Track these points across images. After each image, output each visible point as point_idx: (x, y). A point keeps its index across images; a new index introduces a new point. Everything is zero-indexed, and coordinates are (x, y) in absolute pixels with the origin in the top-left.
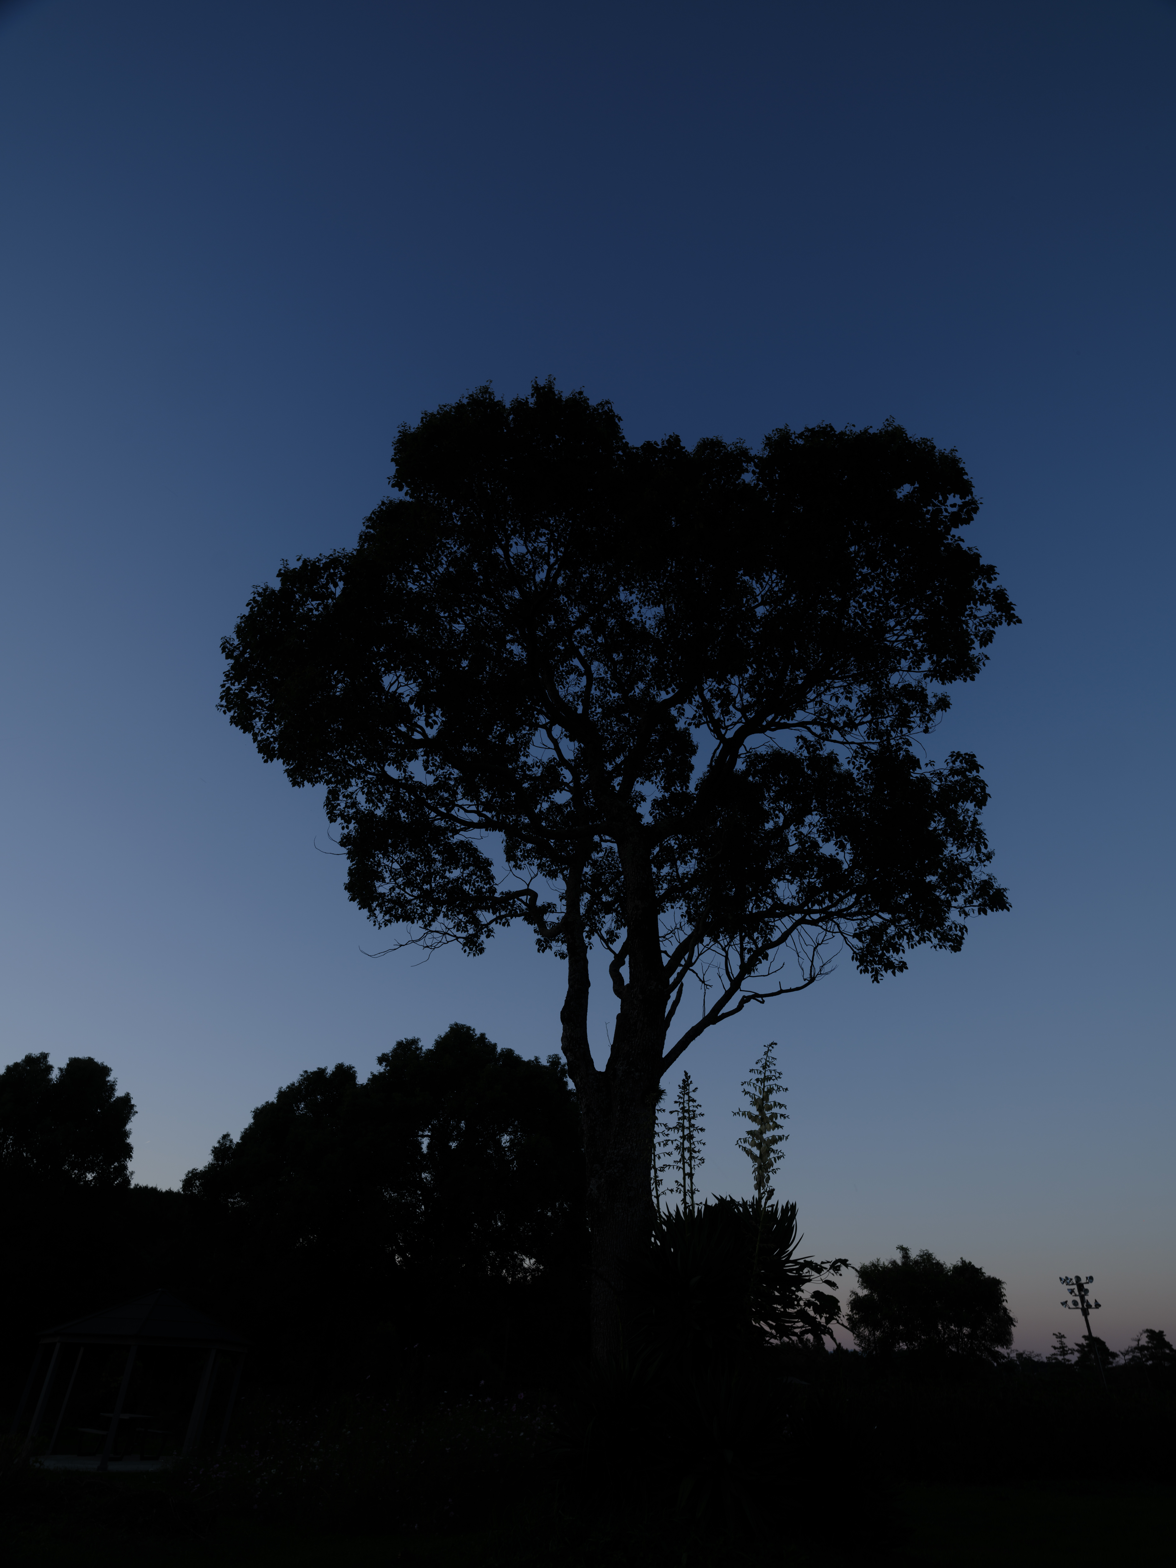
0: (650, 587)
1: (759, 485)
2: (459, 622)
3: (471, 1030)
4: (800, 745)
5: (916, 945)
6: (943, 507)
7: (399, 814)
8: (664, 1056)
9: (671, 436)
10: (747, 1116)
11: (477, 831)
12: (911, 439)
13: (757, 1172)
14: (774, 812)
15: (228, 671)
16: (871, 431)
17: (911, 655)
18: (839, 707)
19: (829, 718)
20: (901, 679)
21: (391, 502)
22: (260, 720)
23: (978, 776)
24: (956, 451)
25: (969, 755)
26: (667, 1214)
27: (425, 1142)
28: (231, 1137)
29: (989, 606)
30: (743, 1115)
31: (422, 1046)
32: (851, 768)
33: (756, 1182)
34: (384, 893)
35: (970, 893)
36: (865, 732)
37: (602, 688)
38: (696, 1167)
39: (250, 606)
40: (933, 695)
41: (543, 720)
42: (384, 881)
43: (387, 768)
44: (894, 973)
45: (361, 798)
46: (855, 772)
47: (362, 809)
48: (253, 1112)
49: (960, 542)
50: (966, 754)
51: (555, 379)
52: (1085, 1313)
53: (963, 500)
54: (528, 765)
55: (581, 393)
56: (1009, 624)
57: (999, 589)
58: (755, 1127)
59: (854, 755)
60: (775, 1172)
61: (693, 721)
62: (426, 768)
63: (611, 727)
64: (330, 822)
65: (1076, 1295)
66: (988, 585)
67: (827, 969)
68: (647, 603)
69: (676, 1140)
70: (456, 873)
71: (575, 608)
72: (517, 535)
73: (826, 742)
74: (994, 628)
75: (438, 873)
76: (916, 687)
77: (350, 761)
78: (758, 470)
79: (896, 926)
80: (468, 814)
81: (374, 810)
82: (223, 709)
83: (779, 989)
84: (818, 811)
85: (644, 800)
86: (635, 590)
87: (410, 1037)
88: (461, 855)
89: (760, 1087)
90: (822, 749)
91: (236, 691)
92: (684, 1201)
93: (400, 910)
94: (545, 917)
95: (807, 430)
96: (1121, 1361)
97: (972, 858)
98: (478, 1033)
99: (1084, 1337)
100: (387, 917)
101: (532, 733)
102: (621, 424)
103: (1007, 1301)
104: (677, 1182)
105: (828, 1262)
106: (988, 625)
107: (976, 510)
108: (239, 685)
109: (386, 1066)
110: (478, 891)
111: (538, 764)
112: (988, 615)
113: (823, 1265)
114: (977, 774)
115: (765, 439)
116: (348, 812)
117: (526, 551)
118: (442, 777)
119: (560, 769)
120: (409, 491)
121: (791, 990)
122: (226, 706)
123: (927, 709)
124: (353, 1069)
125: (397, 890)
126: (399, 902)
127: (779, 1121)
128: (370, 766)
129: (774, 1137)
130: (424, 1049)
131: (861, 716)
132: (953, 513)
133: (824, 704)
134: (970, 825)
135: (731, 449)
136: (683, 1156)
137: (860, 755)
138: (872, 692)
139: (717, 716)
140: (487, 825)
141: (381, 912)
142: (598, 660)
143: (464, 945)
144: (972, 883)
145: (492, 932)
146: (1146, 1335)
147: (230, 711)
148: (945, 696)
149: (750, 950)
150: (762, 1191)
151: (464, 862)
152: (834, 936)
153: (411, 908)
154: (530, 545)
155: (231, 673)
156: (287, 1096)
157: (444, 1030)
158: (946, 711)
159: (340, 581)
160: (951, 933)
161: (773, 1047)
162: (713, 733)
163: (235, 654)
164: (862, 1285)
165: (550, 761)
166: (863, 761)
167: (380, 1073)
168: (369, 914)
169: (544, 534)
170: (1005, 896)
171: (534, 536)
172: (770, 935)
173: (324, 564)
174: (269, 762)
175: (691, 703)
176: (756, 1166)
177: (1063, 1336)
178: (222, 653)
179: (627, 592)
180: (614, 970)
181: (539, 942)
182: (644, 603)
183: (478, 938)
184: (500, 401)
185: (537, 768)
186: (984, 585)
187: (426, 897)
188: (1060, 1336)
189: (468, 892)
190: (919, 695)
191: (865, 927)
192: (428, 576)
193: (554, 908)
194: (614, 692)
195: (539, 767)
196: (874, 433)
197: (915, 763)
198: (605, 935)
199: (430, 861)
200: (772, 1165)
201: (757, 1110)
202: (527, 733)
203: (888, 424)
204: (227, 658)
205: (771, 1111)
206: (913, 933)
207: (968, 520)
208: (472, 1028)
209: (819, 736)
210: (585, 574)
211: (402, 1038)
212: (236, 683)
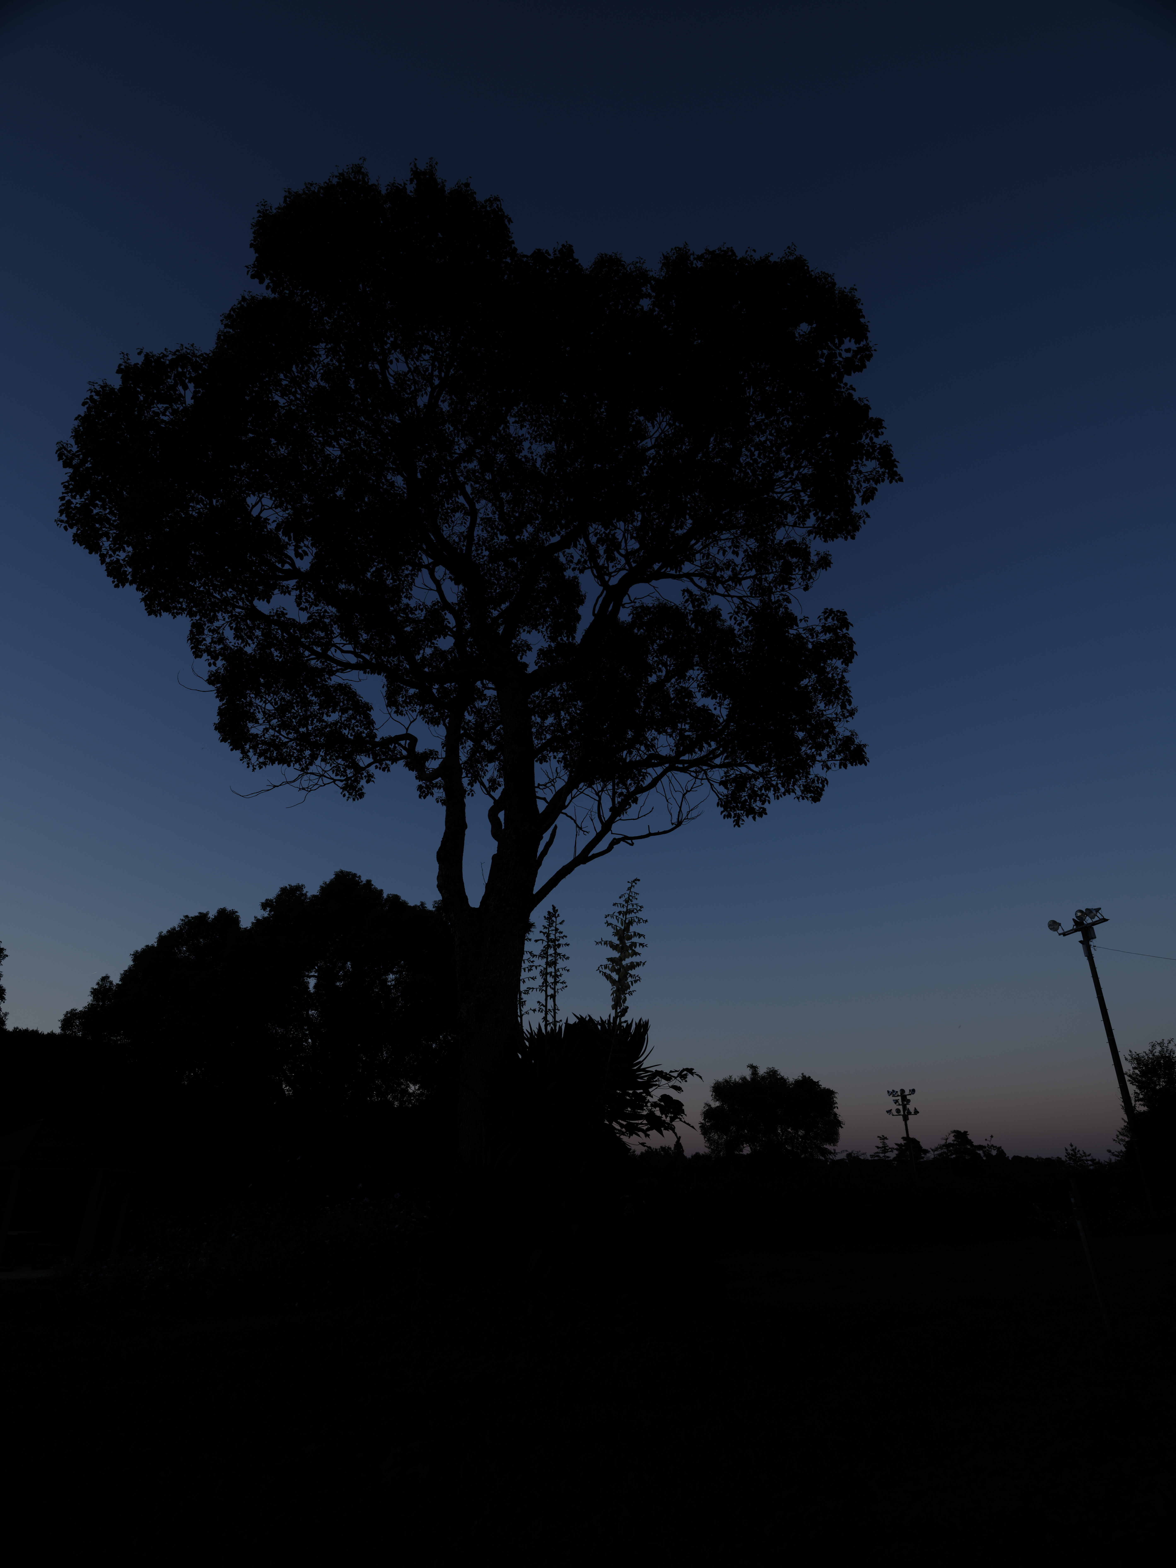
0: (542, 421)
1: (655, 311)
2: (334, 445)
3: (356, 877)
4: (686, 598)
5: (781, 797)
6: (838, 351)
7: (271, 654)
8: (534, 892)
9: (563, 246)
10: (608, 945)
11: (355, 672)
12: (812, 273)
13: (615, 995)
14: (658, 665)
15: (67, 482)
16: (772, 259)
17: (798, 510)
18: (725, 561)
19: (715, 572)
20: (786, 535)
21: (253, 298)
22: (108, 540)
23: (847, 633)
24: (856, 290)
25: (841, 612)
26: (530, 1032)
27: (312, 982)
28: (111, 979)
29: (874, 461)
30: (605, 944)
31: (307, 892)
32: (733, 624)
33: (613, 1003)
34: (257, 734)
35: (833, 748)
36: (748, 588)
37: (489, 529)
38: (560, 991)
39: (87, 406)
40: (816, 553)
41: (426, 560)
42: (257, 722)
43: (256, 602)
44: (754, 818)
45: (229, 634)
46: (736, 627)
47: (231, 645)
48: (133, 955)
49: (851, 391)
50: (838, 611)
51: (436, 163)
52: (906, 1119)
53: (858, 346)
54: (411, 607)
55: (467, 185)
56: (891, 482)
57: (885, 444)
58: (616, 954)
59: (736, 610)
60: (632, 994)
61: (578, 566)
62: (299, 604)
63: (499, 572)
64: (195, 658)
65: (899, 1105)
66: (875, 440)
67: (693, 814)
68: (539, 440)
69: (539, 966)
70: (334, 717)
71: (461, 439)
72: (398, 350)
73: (711, 597)
74: (876, 484)
75: (315, 716)
76: (800, 544)
77: (215, 593)
78: (654, 294)
79: (764, 779)
80: (345, 655)
81: (244, 646)
82: (64, 525)
83: (648, 833)
84: (700, 666)
85: (530, 649)
86: (527, 424)
87: (294, 884)
88: (339, 698)
89: (622, 919)
90: (706, 603)
91: (78, 505)
92: (545, 1019)
93: (275, 753)
94: (427, 764)
95: (708, 252)
96: (931, 1156)
97: (836, 714)
98: (364, 879)
99: (903, 1138)
100: (262, 760)
101: (415, 574)
102: (511, 227)
103: (837, 1108)
104: (539, 1002)
105: (676, 1071)
106: (871, 481)
107: (869, 357)
108: (81, 498)
109: (270, 911)
110: (358, 735)
111: (421, 607)
112: (872, 471)
113: (672, 1074)
114: (847, 632)
115: (662, 258)
116: (215, 647)
117: (406, 369)
118: (316, 615)
119: (443, 613)
120: (271, 285)
121: (659, 833)
122: (66, 522)
123: (809, 567)
124: (236, 914)
125: (271, 732)
126: (273, 744)
127: (638, 949)
128: (237, 599)
129: (632, 963)
130: (309, 895)
131: (745, 570)
132: (847, 358)
133: (711, 557)
134: (837, 682)
135: (630, 269)
136: (546, 981)
137: (742, 611)
138: (758, 547)
139: (601, 562)
140: (363, 666)
141: (255, 754)
142: (486, 499)
143: (344, 789)
144: (836, 738)
145: (372, 777)
146: (953, 1134)
147: (72, 528)
148: (827, 555)
149: (621, 794)
150: (618, 1011)
151: (343, 706)
152: (702, 784)
153: (287, 752)
154: (412, 363)
155: (71, 484)
156: (168, 940)
157: (329, 877)
158: (826, 570)
159: (190, 382)
160: (813, 785)
161: (636, 883)
162: (596, 579)
163: (74, 462)
164: (715, 1098)
165: (434, 605)
166: (744, 617)
167: (264, 918)
168: (242, 756)
169: (428, 352)
170: (864, 752)
171: (417, 353)
172: (643, 781)
173: (171, 361)
174: (121, 587)
175: (575, 546)
176: (614, 989)
177: (886, 1138)
178: (59, 460)
179: (517, 425)
180: (493, 815)
181: (420, 788)
182: (535, 438)
183: (358, 782)
184: (374, 185)
185: (420, 612)
186: (871, 439)
187: (303, 740)
188: (884, 1138)
189: (347, 736)
190: (801, 551)
191: (731, 775)
192: (298, 390)
193: (436, 755)
194: (502, 535)
195: (422, 610)
196: (775, 262)
197: (792, 620)
198: (487, 784)
199: (306, 704)
200: (629, 988)
201: (618, 939)
202: (409, 574)
203: (789, 252)
204: (65, 466)
205: (631, 941)
206: (780, 786)
207: (861, 368)
208: (358, 875)
209: (705, 590)
210: (472, 401)
211: (285, 884)
212: (78, 497)
